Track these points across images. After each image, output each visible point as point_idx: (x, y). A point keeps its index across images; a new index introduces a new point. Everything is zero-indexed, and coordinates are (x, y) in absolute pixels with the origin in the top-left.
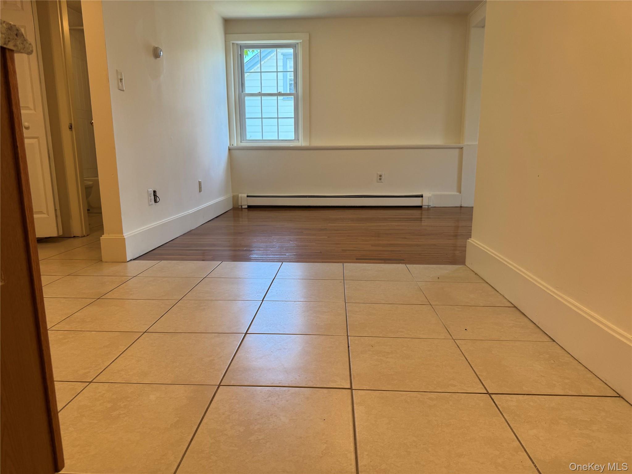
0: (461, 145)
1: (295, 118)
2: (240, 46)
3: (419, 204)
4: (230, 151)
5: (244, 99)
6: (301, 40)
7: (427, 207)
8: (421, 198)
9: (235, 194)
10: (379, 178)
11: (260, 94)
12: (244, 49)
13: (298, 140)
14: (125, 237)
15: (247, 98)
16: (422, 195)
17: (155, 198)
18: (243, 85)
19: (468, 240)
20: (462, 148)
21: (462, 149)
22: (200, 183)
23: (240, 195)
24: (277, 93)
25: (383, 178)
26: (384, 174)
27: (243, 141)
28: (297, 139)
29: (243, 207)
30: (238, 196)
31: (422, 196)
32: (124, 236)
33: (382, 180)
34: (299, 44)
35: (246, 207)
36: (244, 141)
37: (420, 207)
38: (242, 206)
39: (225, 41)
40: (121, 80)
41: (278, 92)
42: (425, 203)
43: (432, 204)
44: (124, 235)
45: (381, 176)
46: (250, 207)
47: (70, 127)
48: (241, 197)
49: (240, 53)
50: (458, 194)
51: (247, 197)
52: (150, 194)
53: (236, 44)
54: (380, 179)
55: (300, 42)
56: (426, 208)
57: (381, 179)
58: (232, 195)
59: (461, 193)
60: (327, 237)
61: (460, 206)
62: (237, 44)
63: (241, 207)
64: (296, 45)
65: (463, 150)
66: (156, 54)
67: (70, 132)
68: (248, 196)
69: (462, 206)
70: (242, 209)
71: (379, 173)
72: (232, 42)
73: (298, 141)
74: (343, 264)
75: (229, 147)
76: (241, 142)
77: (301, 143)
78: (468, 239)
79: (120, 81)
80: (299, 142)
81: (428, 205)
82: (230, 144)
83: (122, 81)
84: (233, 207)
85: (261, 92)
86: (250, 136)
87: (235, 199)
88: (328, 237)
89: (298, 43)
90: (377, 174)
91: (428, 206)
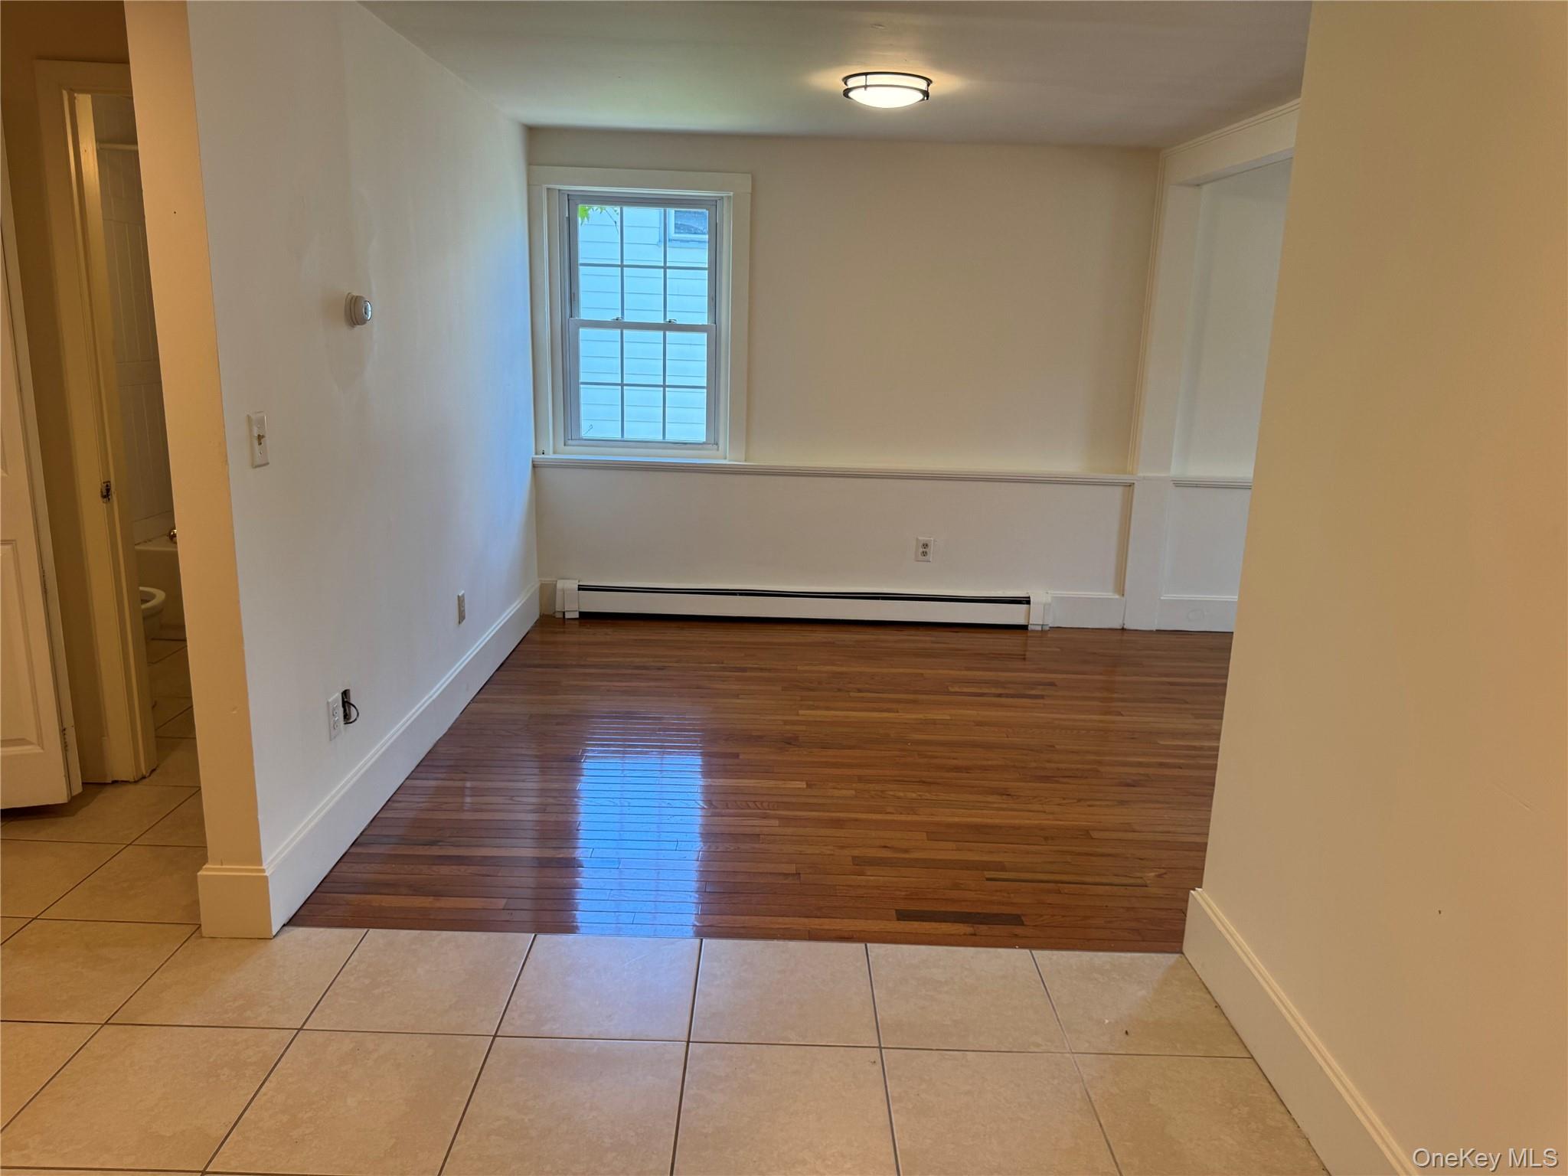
0: (1126, 478)
1: (708, 388)
2: (568, 195)
3: (1021, 621)
4: (536, 469)
5: (577, 334)
6: (732, 193)
7: (1039, 628)
8: (1024, 607)
9: (548, 579)
10: (921, 550)
11: (619, 324)
12: (577, 205)
13: (717, 444)
14: (266, 874)
15: (584, 333)
16: (1029, 598)
17: (345, 711)
18: (573, 298)
19: (1192, 892)
20: (1130, 486)
21: (1131, 488)
22: (461, 600)
23: (560, 584)
24: (663, 322)
25: (931, 550)
26: (935, 541)
27: (570, 442)
28: (713, 441)
29: (568, 616)
30: (555, 586)
31: (1026, 601)
32: (263, 871)
33: (930, 557)
34: (725, 200)
35: (577, 615)
36: (574, 442)
37: (1023, 628)
38: (564, 613)
39: (529, 185)
40: (260, 438)
41: (668, 320)
42: (1037, 617)
43: (1051, 622)
44: (264, 866)
45: (925, 546)
46: (586, 617)
47: (105, 494)
48: (563, 590)
49: (567, 215)
50: (1117, 597)
51: (579, 589)
52: (334, 709)
53: (557, 192)
54: (924, 554)
55: (729, 197)
56: (1037, 631)
57: (926, 553)
58: (538, 585)
59: (1123, 595)
60: (803, 785)
61: (1121, 627)
62: (559, 190)
63: (561, 616)
64: (716, 201)
65: (1133, 490)
66: (354, 313)
67: (105, 505)
68: (581, 588)
69: (1125, 627)
70: (564, 622)
71: (923, 539)
72: (545, 186)
73: (715, 447)
74: (866, 945)
75: (533, 461)
76: (565, 445)
77: (725, 456)
78: (1194, 890)
79: (256, 442)
80: (718, 450)
81: (1041, 623)
82: (536, 449)
83: (262, 441)
84: (540, 616)
85: (622, 318)
86: (588, 428)
87: (547, 593)
88: (809, 786)
89: (722, 197)
90: (917, 539)
91: (1042, 625)
